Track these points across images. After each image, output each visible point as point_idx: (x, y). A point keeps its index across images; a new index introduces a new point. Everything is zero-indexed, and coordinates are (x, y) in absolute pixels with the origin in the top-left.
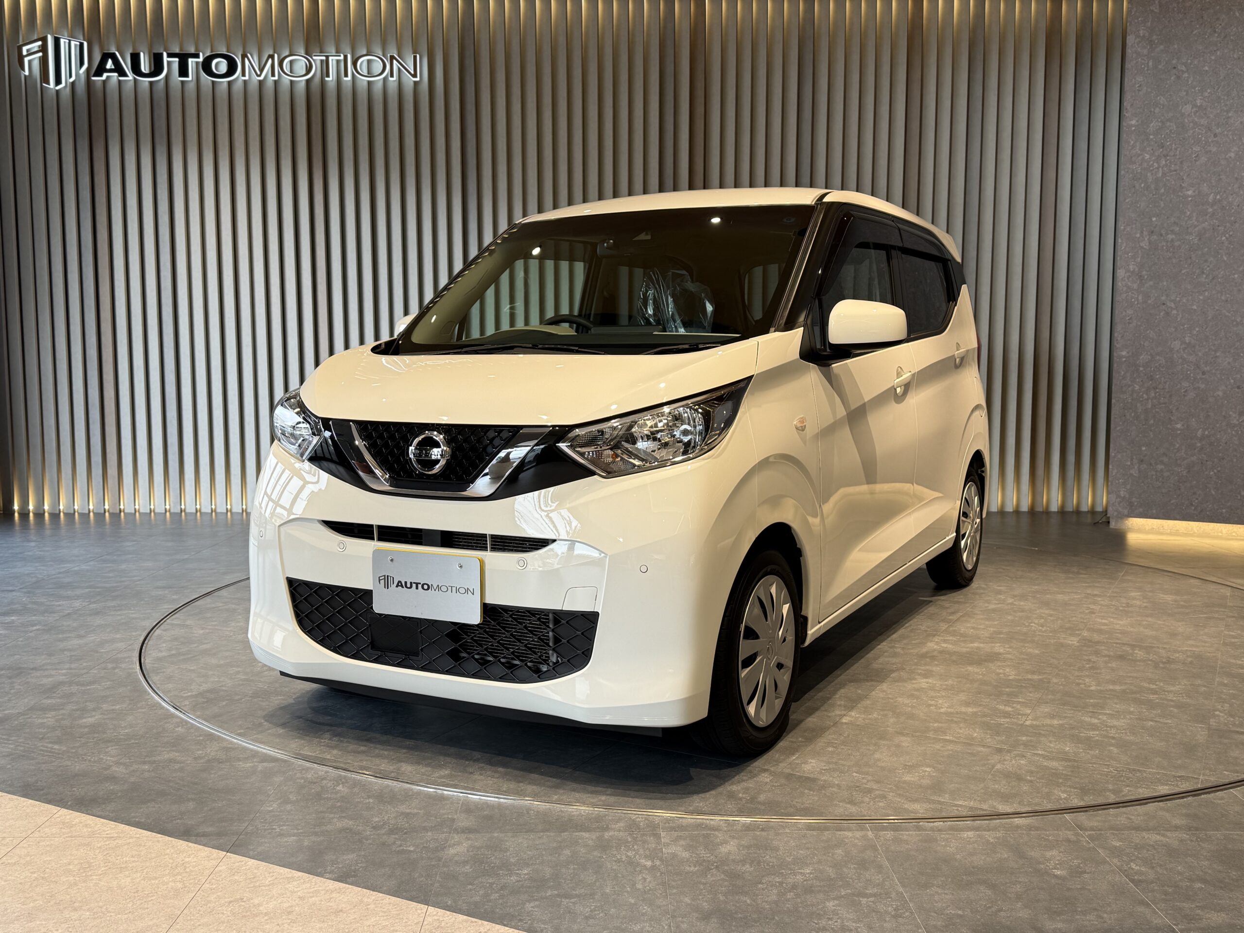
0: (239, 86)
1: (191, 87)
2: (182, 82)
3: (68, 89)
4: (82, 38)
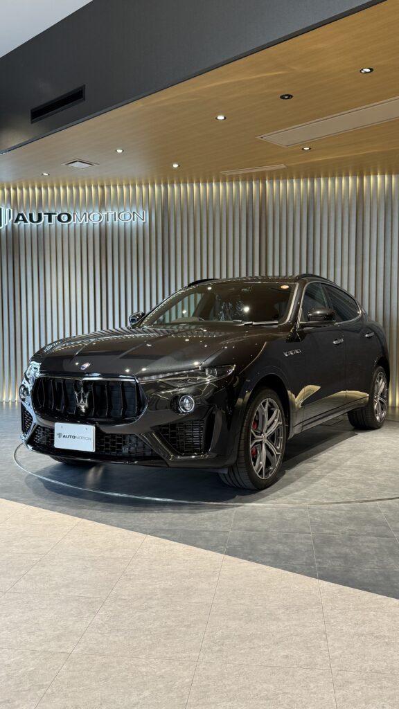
0: (72, 226)
1: (53, 226)
3: (4, 229)
4: (10, 208)
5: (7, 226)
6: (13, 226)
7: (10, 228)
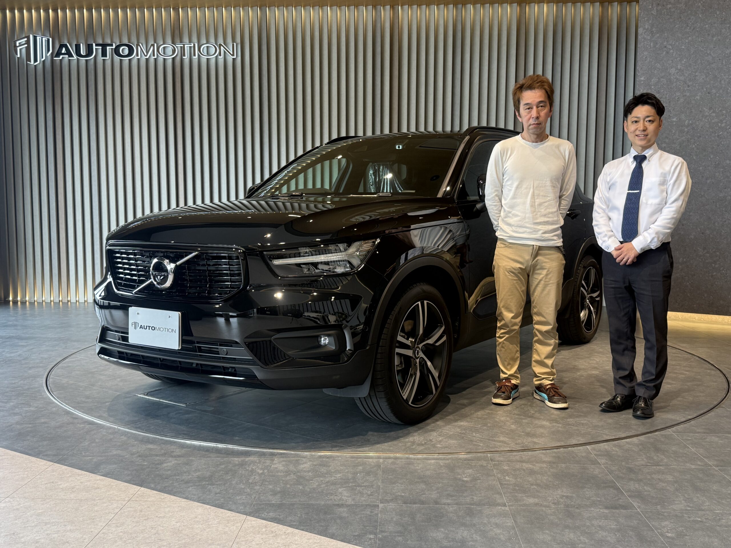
0: (135, 61)
1: (109, 62)
2: (104, 60)
3: (41, 65)
4: (49, 36)
5: (44, 61)
6: (52, 61)
7: (48, 64)
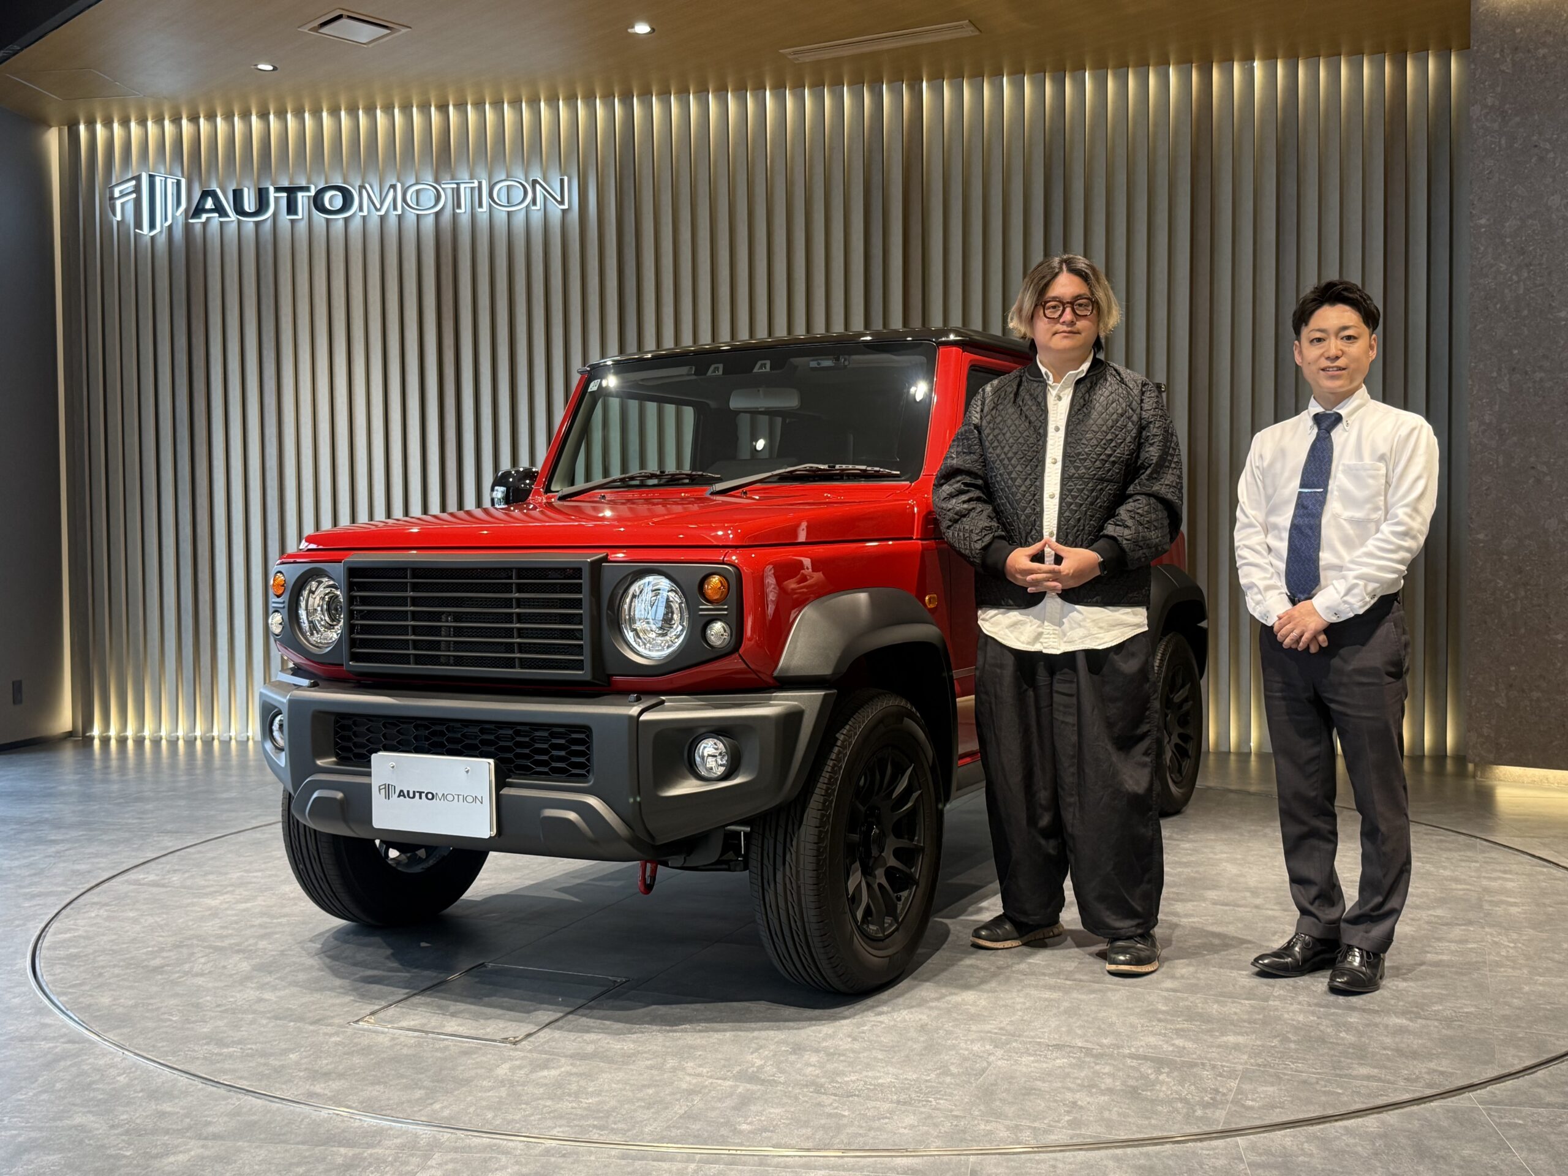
3: (164, 235)
4: (180, 175)
5: (170, 227)
7: (179, 232)
